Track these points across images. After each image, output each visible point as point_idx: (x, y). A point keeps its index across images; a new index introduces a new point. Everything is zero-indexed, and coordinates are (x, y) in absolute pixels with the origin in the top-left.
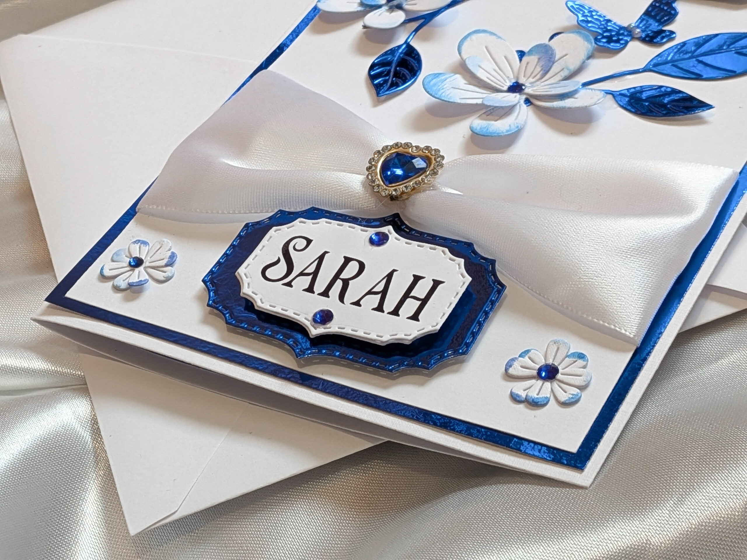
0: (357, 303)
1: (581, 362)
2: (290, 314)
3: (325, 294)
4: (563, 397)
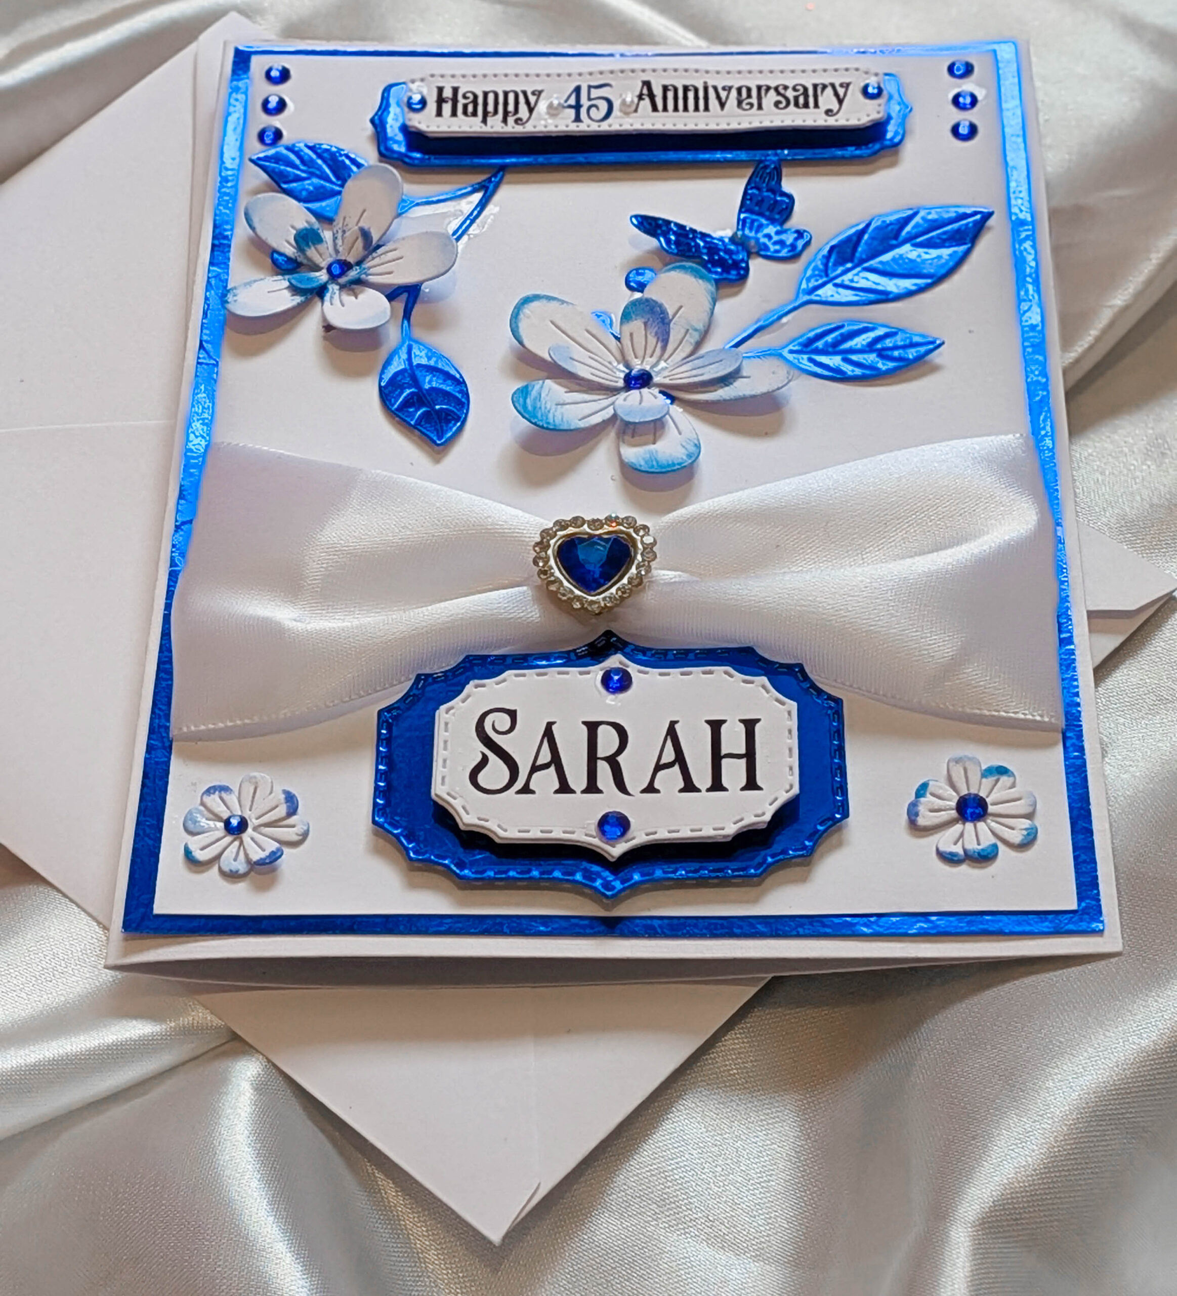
0: (650, 789)
1: (1004, 779)
2: (558, 834)
3: (592, 787)
4: (1016, 837)
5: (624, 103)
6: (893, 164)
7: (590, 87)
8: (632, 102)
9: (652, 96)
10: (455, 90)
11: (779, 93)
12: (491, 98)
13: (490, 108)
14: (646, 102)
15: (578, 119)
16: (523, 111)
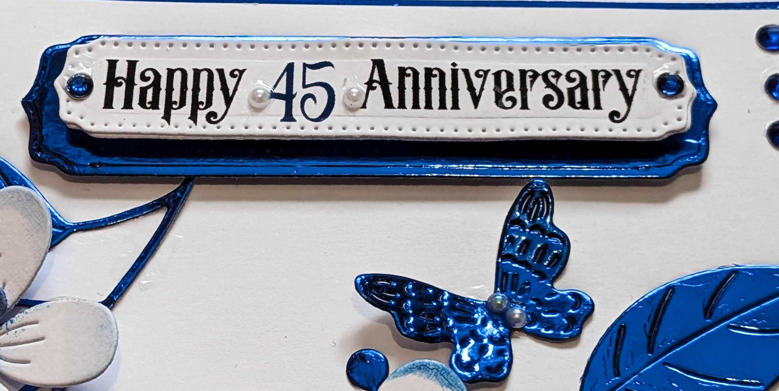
5: (348, 95)
6: (696, 186)
7: (305, 66)
8: (359, 94)
9: (385, 84)
10: (132, 65)
11: (549, 85)
12: (178, 76)
13: (176, 97)
14: (377, 94)
15: (288, 117)
16: (218, 105)
